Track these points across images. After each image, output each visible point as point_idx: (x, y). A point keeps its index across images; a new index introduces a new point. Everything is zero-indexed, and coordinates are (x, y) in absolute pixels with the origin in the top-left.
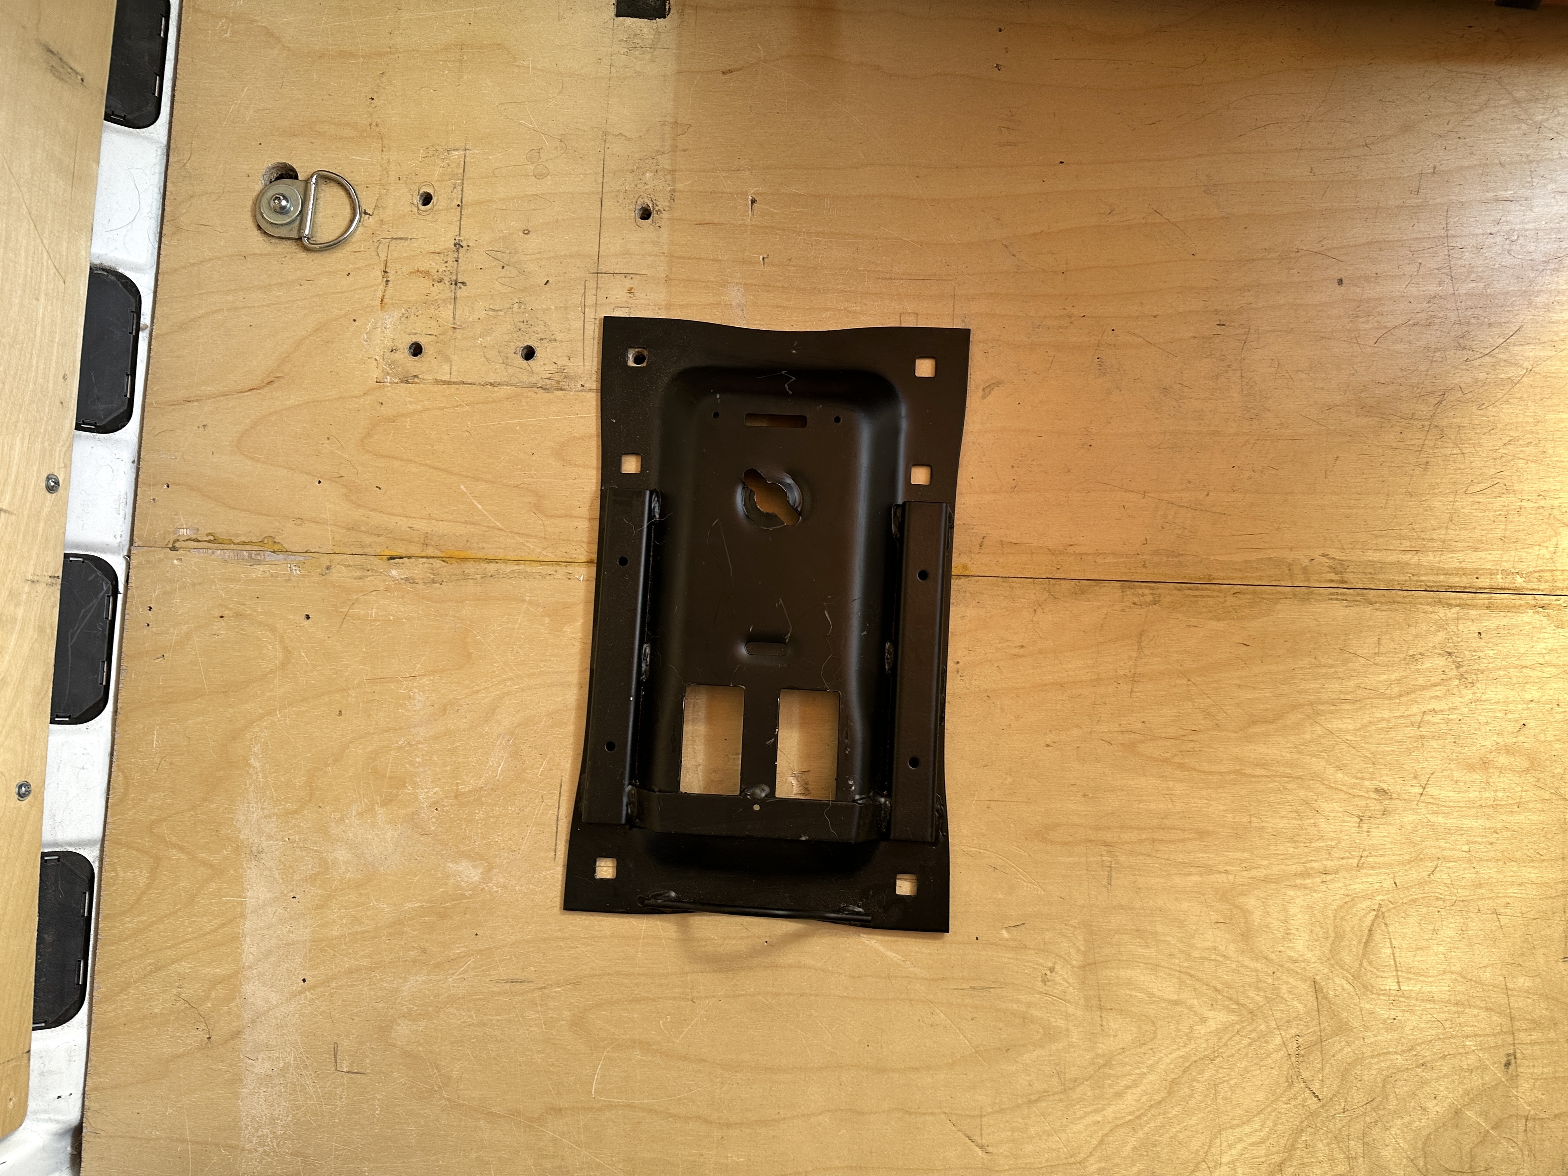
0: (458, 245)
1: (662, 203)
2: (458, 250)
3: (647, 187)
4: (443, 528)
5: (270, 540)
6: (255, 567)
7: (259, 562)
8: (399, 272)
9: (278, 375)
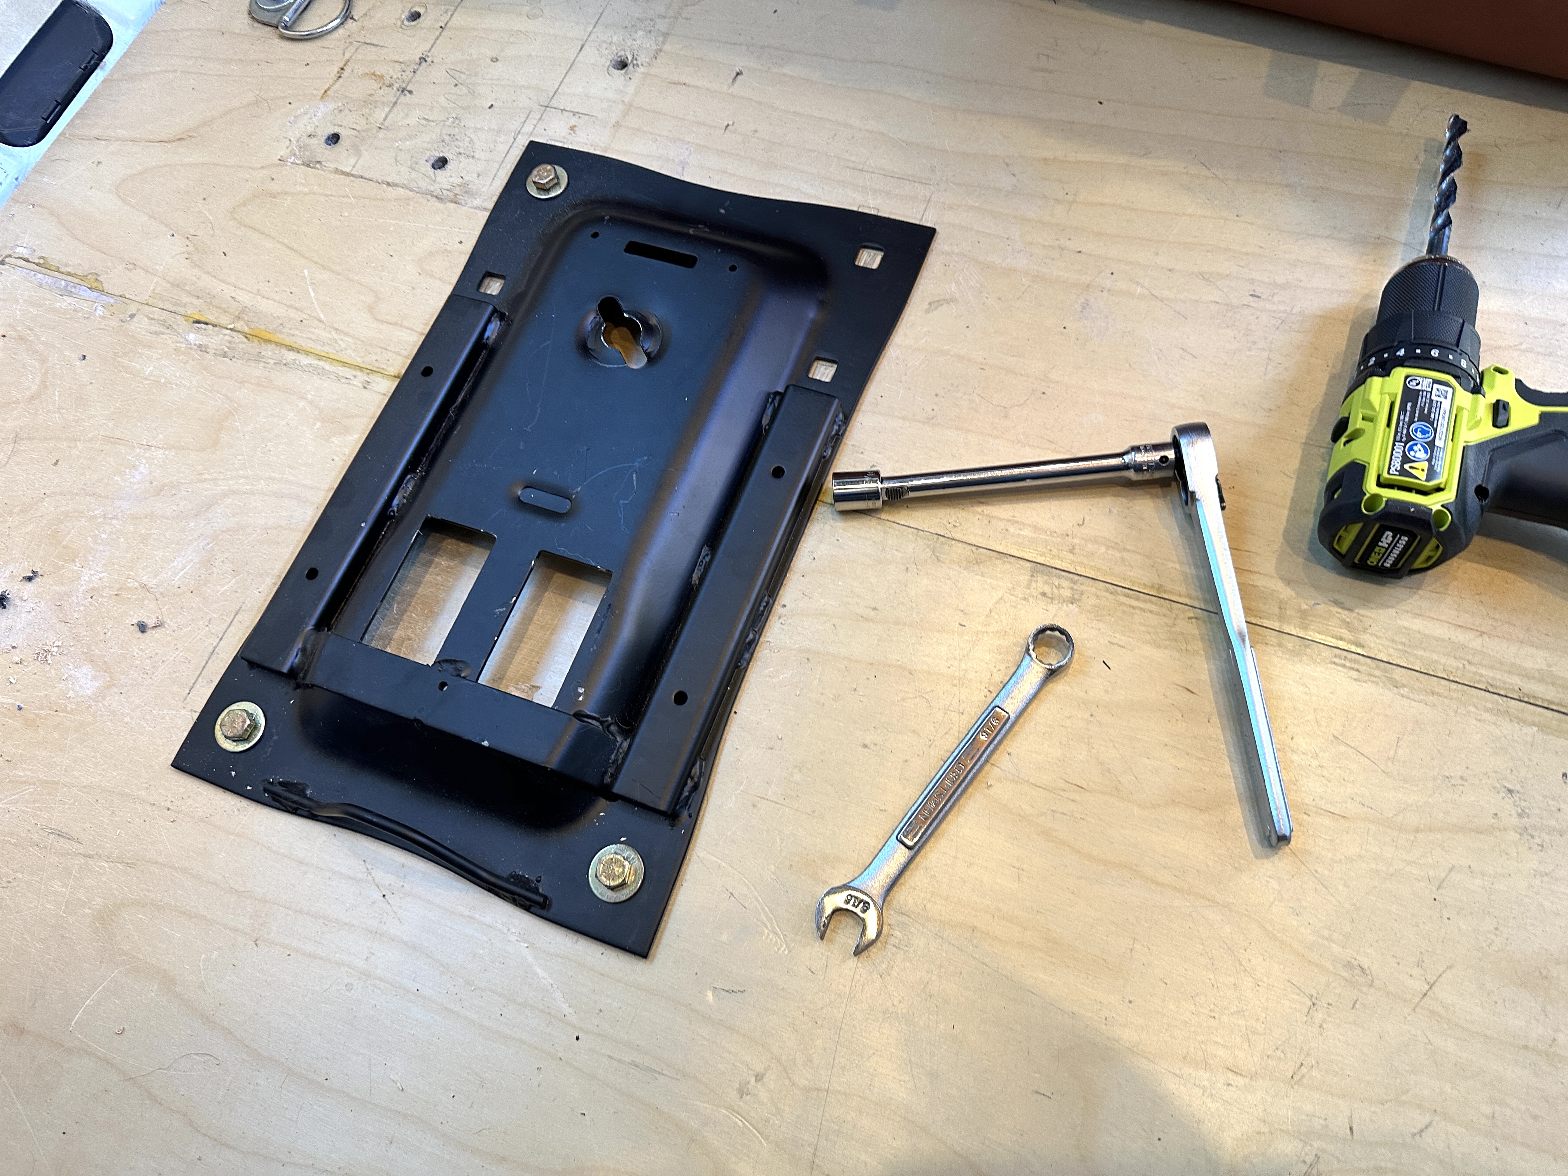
0: (423, 59)
1: (642, 59)
2: (420, 64)
3: (634, 42)
4: (266, 306)
5: (94, 277)
6: (64, 297)
7: (70, 294)
8: (355, 71)
9: (192, 134)
